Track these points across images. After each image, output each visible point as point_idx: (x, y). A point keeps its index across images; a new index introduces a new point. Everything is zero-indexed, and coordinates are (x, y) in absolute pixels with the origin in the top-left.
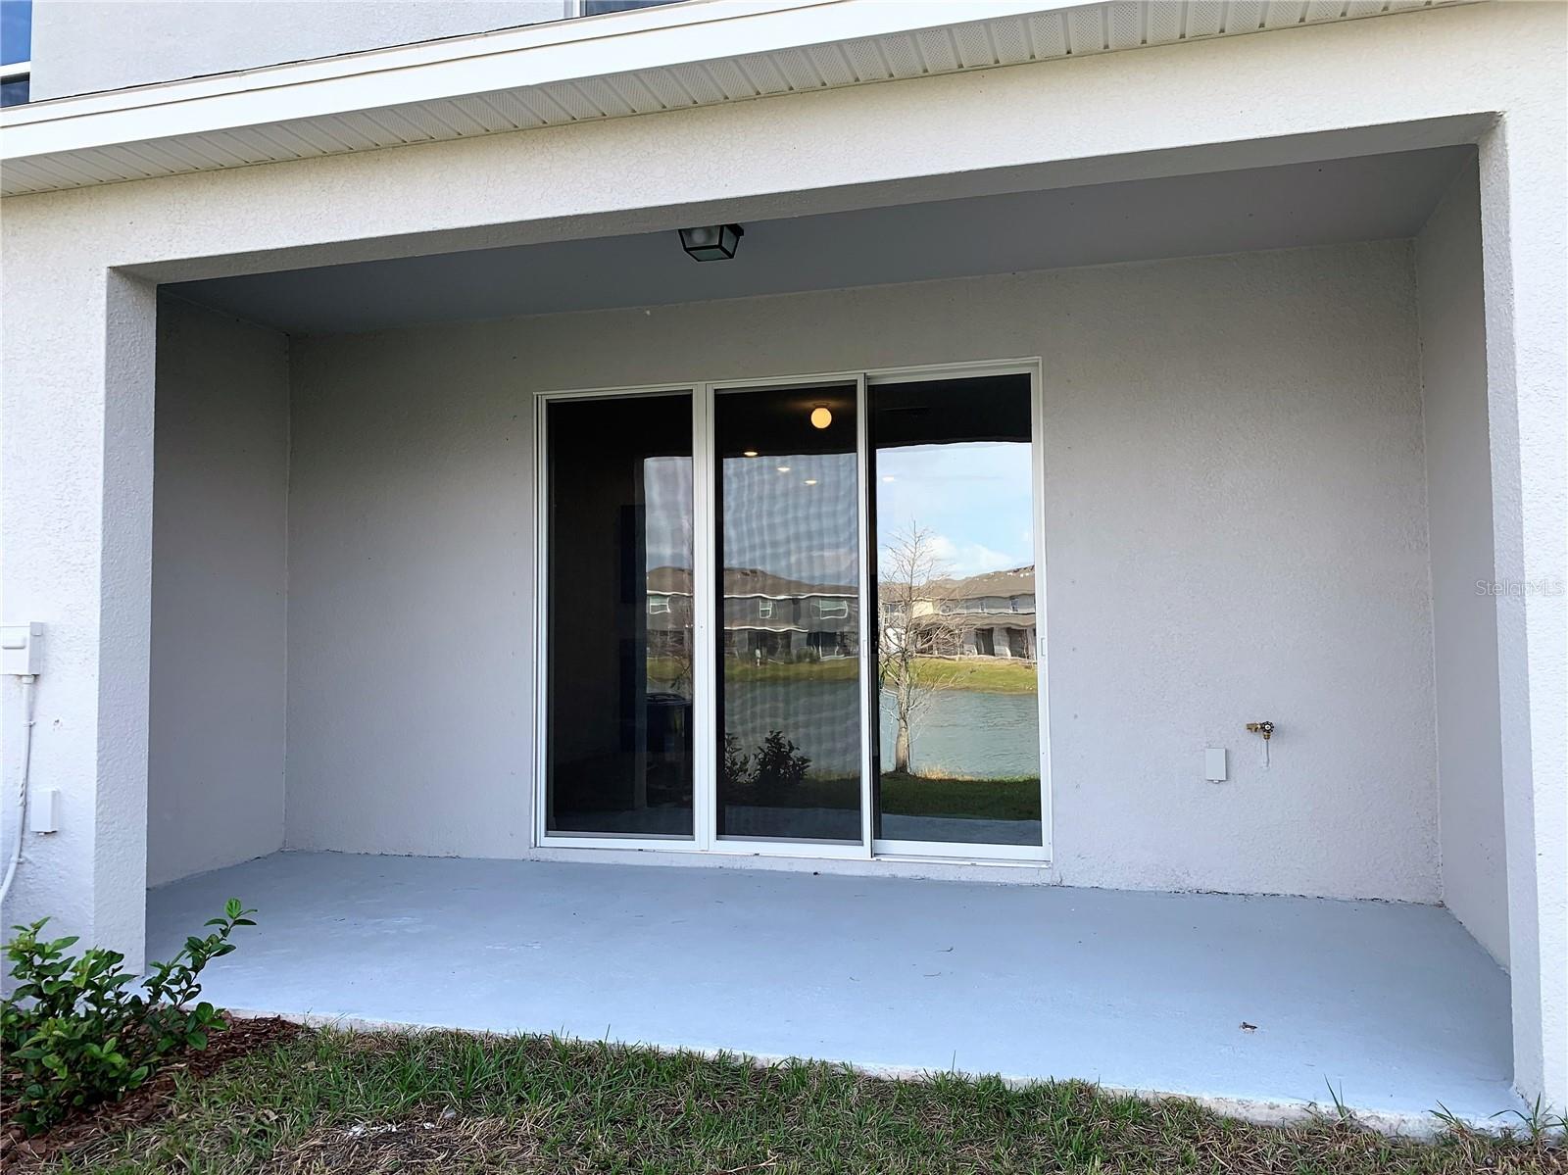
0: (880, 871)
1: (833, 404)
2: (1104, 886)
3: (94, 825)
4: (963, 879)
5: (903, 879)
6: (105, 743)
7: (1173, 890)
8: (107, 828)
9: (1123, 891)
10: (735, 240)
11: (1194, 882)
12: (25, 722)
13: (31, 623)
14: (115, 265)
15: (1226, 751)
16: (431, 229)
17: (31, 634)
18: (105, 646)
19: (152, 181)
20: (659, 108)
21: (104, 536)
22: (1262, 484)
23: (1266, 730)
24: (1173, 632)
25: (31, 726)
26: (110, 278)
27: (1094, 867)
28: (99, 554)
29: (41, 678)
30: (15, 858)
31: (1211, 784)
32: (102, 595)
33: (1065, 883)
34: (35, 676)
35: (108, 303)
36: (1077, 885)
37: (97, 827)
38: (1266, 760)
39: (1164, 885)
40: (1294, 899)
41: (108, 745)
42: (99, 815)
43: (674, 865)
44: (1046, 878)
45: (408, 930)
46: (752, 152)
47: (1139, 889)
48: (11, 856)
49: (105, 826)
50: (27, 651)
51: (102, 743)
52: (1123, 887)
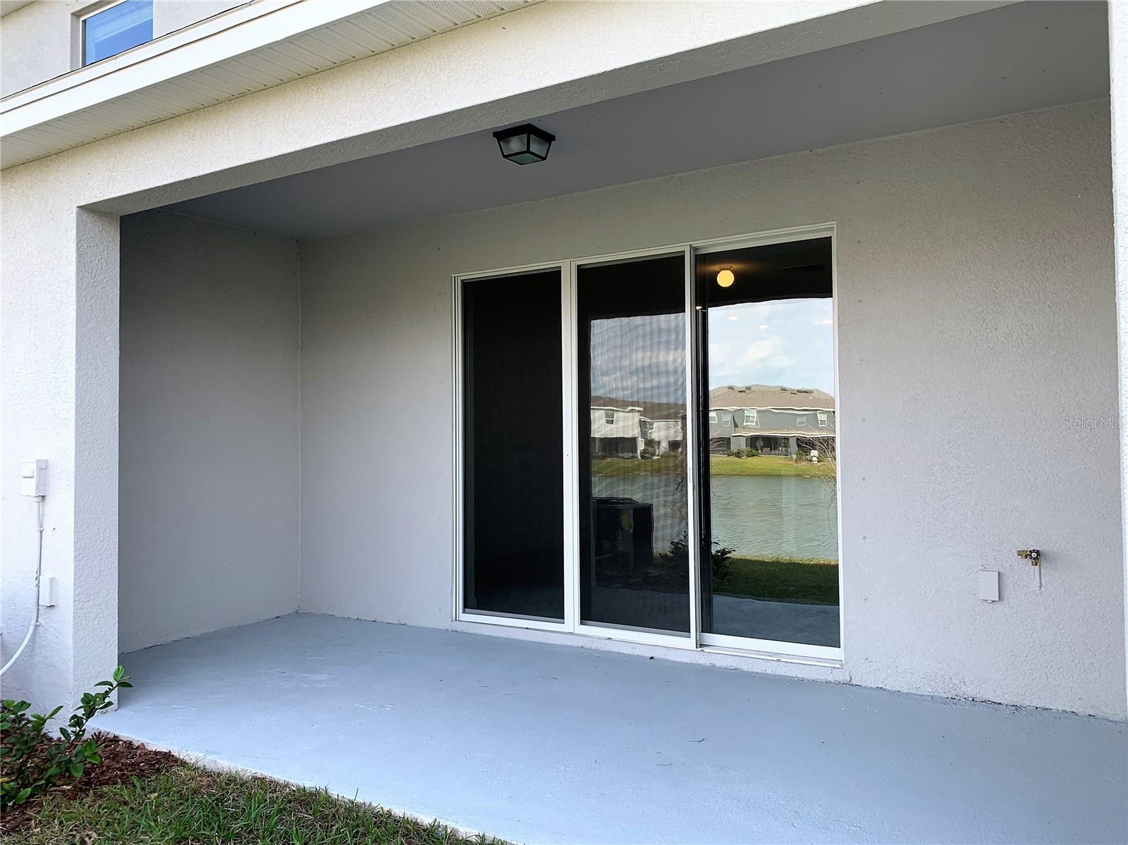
0: (703, 659)
1: (735, 266)
2: (888, 688)
3: (72, 603)
4: (769, 672)
5: (720, 668)
6: (81, 545)
7: (950, 696)
8: (83, 605)
9: (903, 693)
10: (547, 145)
11: (970, 691)
12: (37, 528)
13: (37, 460)
14: (80, 205)
15: (999, 572)
16: (250, 161)
17: (37, 467)
18: (79, 477)
19: (98, 142)
20: (390, 47)
21: (77, 399)
22: (1036, 329)
23: (1035, 557)
24: (951, 465)
25: (41, 532)
26: (78, 215)
27: (879, 670)
28: (74, 411)
29: (47, 498)
30: (33, 622)
31: (985, 604)
32: (76, 441)
33: (854, 682)
34: (43, 496)
35: (77, 233)
36: (864, 685)
37: (75, 605)
38: (1038, 585)
39: (942, 691)
40: (1065, 715)
41: (83, 546)
42: (75, 596)
43: (549, 642)
44: (840, 676)
45: (317, 686)
46: (454, 74)
47: (918, 693)
48: (31, 620)
49: (81, 604)
50: (34, 479)
51: (78, 545)
52: (905, 690)
